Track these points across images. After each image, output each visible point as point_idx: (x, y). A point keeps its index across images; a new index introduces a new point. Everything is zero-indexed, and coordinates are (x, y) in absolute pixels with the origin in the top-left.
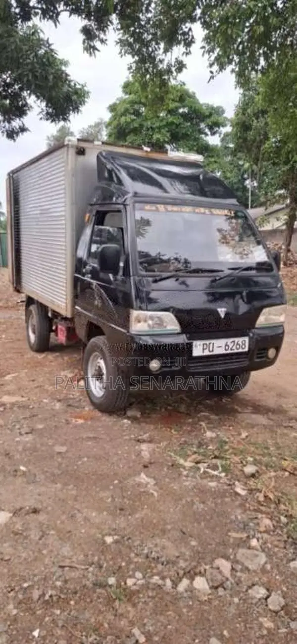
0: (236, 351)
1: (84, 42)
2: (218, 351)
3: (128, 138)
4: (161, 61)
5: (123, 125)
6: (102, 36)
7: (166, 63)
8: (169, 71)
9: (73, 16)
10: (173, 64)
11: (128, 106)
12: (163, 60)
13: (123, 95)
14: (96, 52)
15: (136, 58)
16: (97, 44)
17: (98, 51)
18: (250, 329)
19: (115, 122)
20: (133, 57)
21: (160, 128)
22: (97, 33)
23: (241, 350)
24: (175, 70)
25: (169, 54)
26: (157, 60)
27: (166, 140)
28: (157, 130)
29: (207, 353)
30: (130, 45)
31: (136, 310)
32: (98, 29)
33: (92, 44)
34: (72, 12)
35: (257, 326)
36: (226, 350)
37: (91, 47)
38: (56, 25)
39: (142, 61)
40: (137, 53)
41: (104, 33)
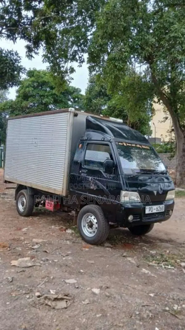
0: (160, 211)
1: (26, 53)
2: (155, 211)
3: (29, 99)
4: (63, 67)
5: (27, 93)
6: (36, 51)
7: (65, 68)
8: (66, 72)
9: (22, 39)
10: (68, 69)
11: (30, 83)
12: (64, 66)
13: (27, 77)
14: (32, 58)
15: (51, 64)
16: (33, 54)
17: (34, 58)
18: (164, 201)
19: (23, 91)
20: (50, 63)
21: (47, 96)
22: (34, 49)
23: (161, 211)
24: (70, 72)
25: (67, 64)
26: (61, 66)
27: (51, 102)
28: (46, 97)
29: (150, 212)
30: (49, 58)
31: (124, 191)
32: (34, 47)
33: (31, 54)
34: (21, 37)
35: (166, 200)
36: (157, 211)
37: (30, 55)
38: (14, 43)
39: (54, 65)
40: (52, 62)
41: (38, 50)
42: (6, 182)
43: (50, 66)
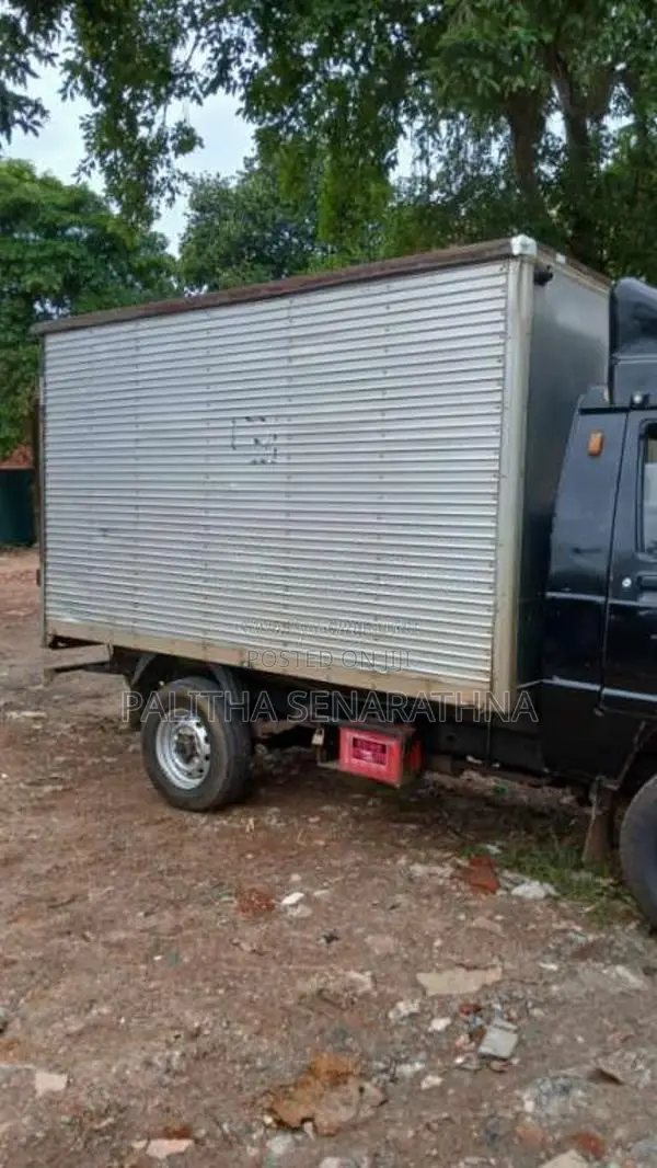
4: (148, 124)
6: (42, 45)
7: (156, 127)
8: (160, 145)
10: (170, 133)
12: (151, 122)
14: (28, 77)
15: (101, 108)
16: (32, 60)
17: (34, 75)
20: (95, 105)
22: (30, 37)
24: (175, 147)
25: (161, 110)
26: (139, 118)
30: (88, 80)
39: (112, 114)
40: (105, 97)
41: (48, 40)
42: (58, 642)
43: (97, 115)
